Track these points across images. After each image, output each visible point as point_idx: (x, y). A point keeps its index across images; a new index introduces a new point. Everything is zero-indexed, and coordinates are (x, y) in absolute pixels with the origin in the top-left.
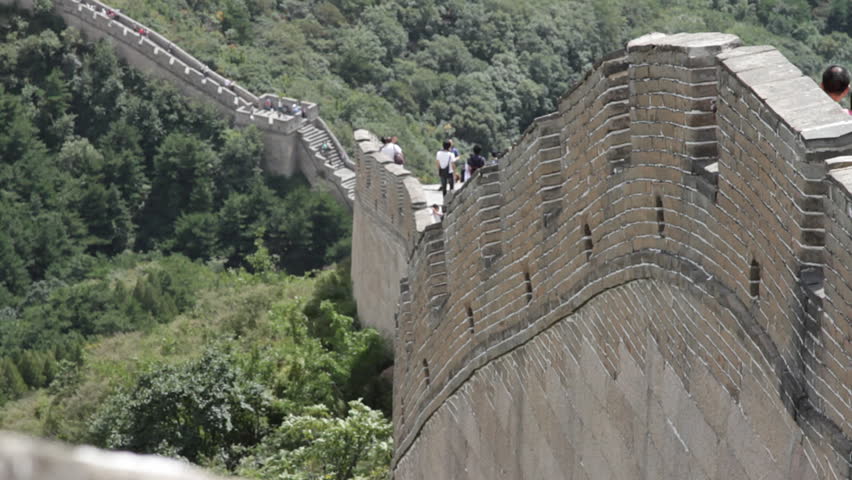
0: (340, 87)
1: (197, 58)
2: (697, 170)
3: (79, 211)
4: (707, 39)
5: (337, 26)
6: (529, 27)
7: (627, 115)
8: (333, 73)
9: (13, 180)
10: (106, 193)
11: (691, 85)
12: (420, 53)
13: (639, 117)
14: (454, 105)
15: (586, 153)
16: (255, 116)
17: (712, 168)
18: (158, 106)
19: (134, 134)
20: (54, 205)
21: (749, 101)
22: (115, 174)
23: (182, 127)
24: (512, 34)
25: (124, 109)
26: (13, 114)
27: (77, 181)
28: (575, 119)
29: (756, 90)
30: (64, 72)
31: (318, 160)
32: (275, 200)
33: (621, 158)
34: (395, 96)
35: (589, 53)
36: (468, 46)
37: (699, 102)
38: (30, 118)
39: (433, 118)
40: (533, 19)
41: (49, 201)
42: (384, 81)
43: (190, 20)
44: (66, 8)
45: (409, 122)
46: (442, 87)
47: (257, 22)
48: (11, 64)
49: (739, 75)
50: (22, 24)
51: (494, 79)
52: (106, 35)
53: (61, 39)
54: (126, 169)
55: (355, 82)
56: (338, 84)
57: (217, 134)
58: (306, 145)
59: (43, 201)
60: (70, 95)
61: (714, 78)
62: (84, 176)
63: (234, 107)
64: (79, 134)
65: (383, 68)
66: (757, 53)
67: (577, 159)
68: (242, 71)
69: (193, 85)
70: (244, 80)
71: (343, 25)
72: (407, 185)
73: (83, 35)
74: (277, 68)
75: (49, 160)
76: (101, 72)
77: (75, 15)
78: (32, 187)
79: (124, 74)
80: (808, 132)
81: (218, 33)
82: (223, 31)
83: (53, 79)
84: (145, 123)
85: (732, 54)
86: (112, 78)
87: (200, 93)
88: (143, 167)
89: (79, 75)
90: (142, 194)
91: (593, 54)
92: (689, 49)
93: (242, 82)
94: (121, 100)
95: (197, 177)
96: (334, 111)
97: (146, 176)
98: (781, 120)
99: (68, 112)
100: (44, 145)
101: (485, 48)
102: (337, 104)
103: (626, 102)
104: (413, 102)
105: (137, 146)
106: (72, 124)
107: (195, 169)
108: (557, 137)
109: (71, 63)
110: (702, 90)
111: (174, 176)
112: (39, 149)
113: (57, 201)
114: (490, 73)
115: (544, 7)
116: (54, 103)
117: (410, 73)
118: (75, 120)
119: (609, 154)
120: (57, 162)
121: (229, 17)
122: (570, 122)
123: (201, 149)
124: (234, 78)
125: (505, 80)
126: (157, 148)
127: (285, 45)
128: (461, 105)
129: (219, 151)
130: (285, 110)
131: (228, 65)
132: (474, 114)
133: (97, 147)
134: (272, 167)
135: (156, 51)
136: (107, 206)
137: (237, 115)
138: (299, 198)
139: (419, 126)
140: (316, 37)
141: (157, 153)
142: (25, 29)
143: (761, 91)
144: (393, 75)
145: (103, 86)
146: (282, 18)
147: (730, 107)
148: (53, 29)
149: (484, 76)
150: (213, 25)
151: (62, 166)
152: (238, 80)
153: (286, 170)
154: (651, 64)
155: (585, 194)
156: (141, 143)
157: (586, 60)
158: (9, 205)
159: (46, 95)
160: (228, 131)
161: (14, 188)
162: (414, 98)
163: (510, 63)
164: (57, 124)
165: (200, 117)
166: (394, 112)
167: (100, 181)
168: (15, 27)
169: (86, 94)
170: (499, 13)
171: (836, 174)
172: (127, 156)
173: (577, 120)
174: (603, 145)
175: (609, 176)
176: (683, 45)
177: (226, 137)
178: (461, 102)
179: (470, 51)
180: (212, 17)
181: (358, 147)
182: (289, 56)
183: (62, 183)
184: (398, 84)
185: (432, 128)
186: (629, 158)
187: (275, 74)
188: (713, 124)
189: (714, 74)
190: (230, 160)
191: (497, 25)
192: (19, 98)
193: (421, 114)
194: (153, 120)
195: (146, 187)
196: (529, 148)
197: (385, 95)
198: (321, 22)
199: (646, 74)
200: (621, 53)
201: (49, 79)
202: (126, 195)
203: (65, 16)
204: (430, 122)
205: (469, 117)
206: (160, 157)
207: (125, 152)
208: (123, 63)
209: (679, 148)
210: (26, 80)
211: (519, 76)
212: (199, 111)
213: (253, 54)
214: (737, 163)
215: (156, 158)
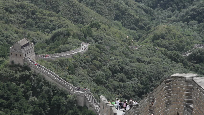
0: (95, 85)
1: (62, 78)
2: (187, 106)
3: (33, 114)
4: (190, 75)
5: (95, 71)
6: (140, 72)
7: (170, 93)
8: (94, 82)
9: (17, 106)
10: (39, 110)
11: (186, 86)
12: (114, 77)
13: (173, 93)
14: (122, 90)
15: (160, 102)
16: (75, 92)
18: (52, 89)
19: (46, 96)
20: (27, 112)
21: (201, 90)
22: (41, 105)
23: (58, 94)
24: (137, 73)
25: (44, 90)
26: (18, 90)
27: (33, 107)
28: (157, 93)
29: (202, 87)
30: (30, 81)
31: (90, 102)
32: (79, 112)
33: (169, 103)
34: (108, 88)
35: (155, 78)
36: (126, 76)
37: (188, 90)
38: (22, 92)
39: (117, 93)
40: (141, 70)
41: (26, 111)
42: (106, 84)
43: (60, 69)
44: (31, 65)
45: (112, 94)
46: (120, 85)
47: (76, 70)
48: (17, 79)
49: (198, 84)
50: (20, 69)
51: (132, 84)
52: (40, 72)
53: (29, 73)
54: (44, 104)
55: (99, 84)
56: (95, 84)
57: (66, 96)
58: (87, 99)
59: (24, 111)
60: (31, 86)
61: (192, 84)
62: (34, 105)
63: (70, 90)
64: (33, 95)
65: (106, 81)
66: (202, 78)
67: (158, 103)
68: (72, 81)
69: (60, 84)
70: (73, 83)
71: (96, 70)
72: (113, 109)
73: (35, 72)
74: (81, 80)
75: (26, 101)
76: (39, 81)
77: (33, 67)
78: (21, 108)
79: (44, 81)
81: (67, 72)
82: (68, 71)
83: (28, 82)
84: (49, 93)
85: (196, 79)
86: (41, 82)
87: (62, 86)
88: (48, 104)
89: (34, 81)
90: (48, 110)
91: (156, 78)
92: (186, 77)
93: (72, 84)
94: (43, 87)
95: (61, 106)
96: (94, 91)
97: (49, 106)
99: (31, 90)
100: (25, 98)
101: (130, 76)
102: (95, 89)
103: (170, 90)
104: (113, 89)
105: (47, 99)
106: (32, 93)
107: (60, 104)
108: (153, 98)
109: (32, 79)
110: (189, 87)
111: (56, 106)
112: (23, 99)
113: (27, 111)
114: (131, 82)
115: (144, 67)
116: (27, 88)
117: (112, 82)
118: (32, 92)
119: (166, 102)
120: (28, 102)
121: (70, 68)
122: (156, 94)
123: (62, 100)
124: (70, 83)
125: (135, 84)
126: (52, 99)
127: (82, 75)
128: (124, 90)
129: (66, 100)
130: (82, 90)
131: (69, 80)
132: (127, 92)
133: (37, 99)
134: (79, 104)
135: (52, 76)
136: (39, 113)
137: (71, 92)
138: (85, 112)
139: (114, 95)
140: (90, 73)
141: (52, 100)
142: (21, 70)
144: (108, 82)
145: (39, 84)
146: (82, 69)
147: (196, 91)
148: (28, 70)
149: (130, 83)
150: (66, 70)
151: (29, 103)
152: (71, 83)
153: (82, 105)
154: (176, 81)
155: (159, 112)
156: (48, 98)
157: (154, 80)
158: (16, 112)
159: (26, 86)
160: (69, 95)
161: (17, 108)
162: (113, 88)
163: (136, 80)
164: (28, 93)
165: (62, 92)
166: (108, 91)
167: (38, 107)
168: (19, 70)
169: (35, 86)
170: (133, 68)
172: (44, 101)
173: (158, 94)
174: (164, 100)
175: (166, 107)
176: (184, 76)
177: (68, 97)
178: (124, 89)
179: (126, 77)
180: (65, 68)
181: (101, 100)
182: (84, 78)
183: (29, 107)
184: (109, 85)
185: (117, 95)
186: (171, 103)
187: (80, 82)
188: (191, 95)
189: (192, 83)
190: (69, 102)
191: (133, 71)
192: (20, 87)
193: (115, 92)
194: (51, 92)
195: (49, 108)
196: (146, 100)
197: (106, 87)
198: (91, 70)
199: (175, 83)
201: (26, 82)
202: (44, 110)
203: (30, 67)
204: (117, 94)
205: (126, 93)
206: (52, 101)
207: (44, 100)
208: (44, 79)
209: (183, 101)
210: (21, 82)
211: (138, 83)
212: (62, 90)
213: (75, 77)
214: (197, 105)
215: (51, 101)
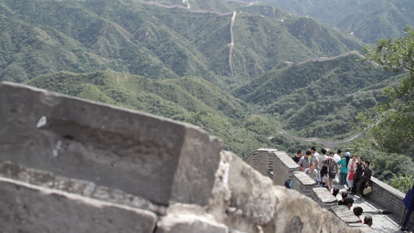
17: (272, 173)
80: (290, 167)
98: (285, 164)
143: (281, 159)
171: (295, 175)
200: (256, 152)
